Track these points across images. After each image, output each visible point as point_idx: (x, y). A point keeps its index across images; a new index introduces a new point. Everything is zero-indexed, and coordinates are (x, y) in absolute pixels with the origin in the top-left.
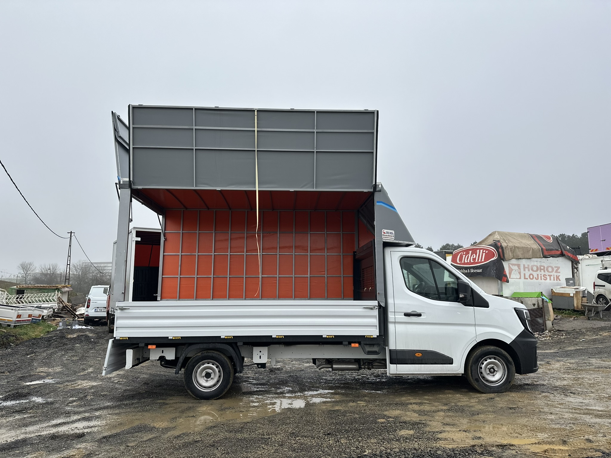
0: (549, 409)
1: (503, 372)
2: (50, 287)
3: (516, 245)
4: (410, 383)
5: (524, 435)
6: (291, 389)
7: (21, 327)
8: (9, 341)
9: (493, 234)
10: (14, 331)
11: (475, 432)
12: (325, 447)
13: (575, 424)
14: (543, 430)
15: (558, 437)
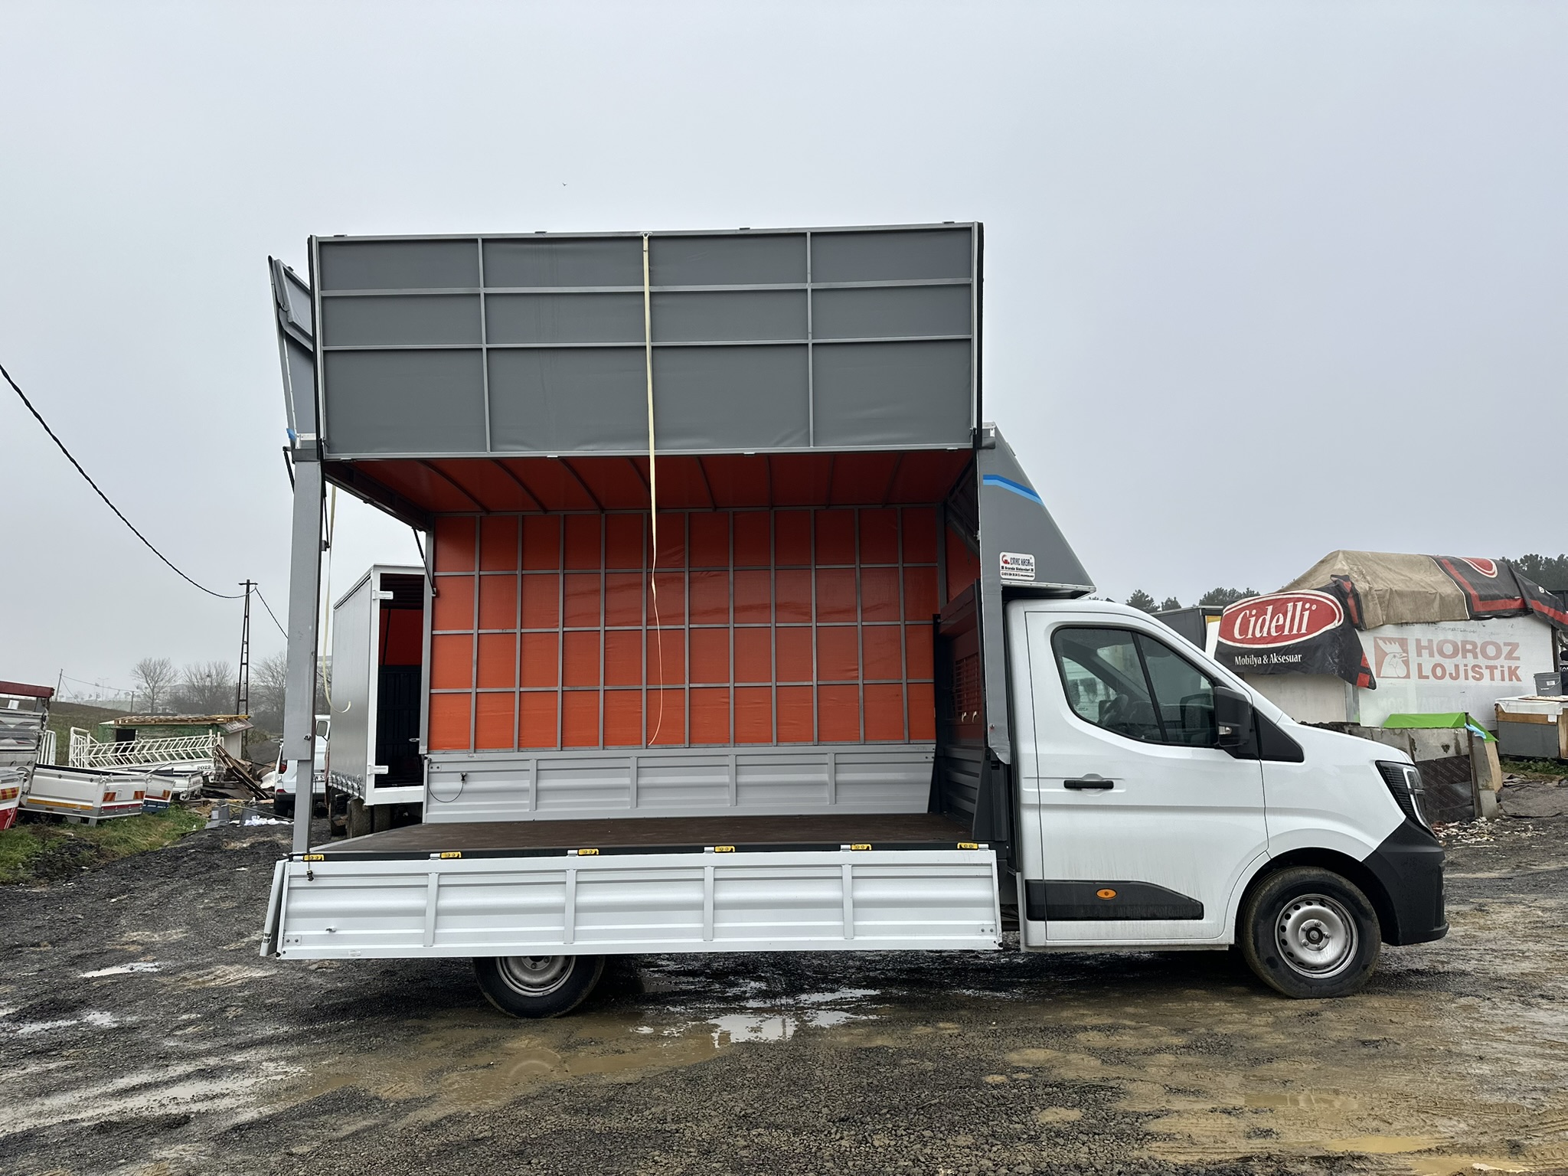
0: (1475, 1044)
1: (1347, 940)
2: (197, 721)
3: (1395, 588)
4: (1090, 970)
5: (1397, 1125)
6: (763, 986)
7: (114, 823)
8: (78, 859)
9: (1331, 559)
10: (97, 833)
11: (1255, 1116)
12: (828, 1158)
13: (1548, 1091)
14: (1453, 1108)
15: (1498, 1131)
